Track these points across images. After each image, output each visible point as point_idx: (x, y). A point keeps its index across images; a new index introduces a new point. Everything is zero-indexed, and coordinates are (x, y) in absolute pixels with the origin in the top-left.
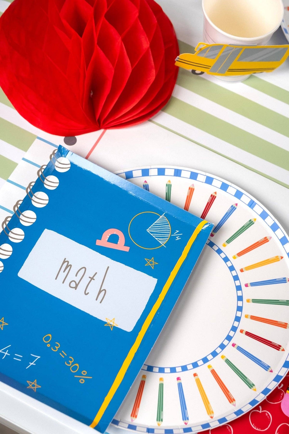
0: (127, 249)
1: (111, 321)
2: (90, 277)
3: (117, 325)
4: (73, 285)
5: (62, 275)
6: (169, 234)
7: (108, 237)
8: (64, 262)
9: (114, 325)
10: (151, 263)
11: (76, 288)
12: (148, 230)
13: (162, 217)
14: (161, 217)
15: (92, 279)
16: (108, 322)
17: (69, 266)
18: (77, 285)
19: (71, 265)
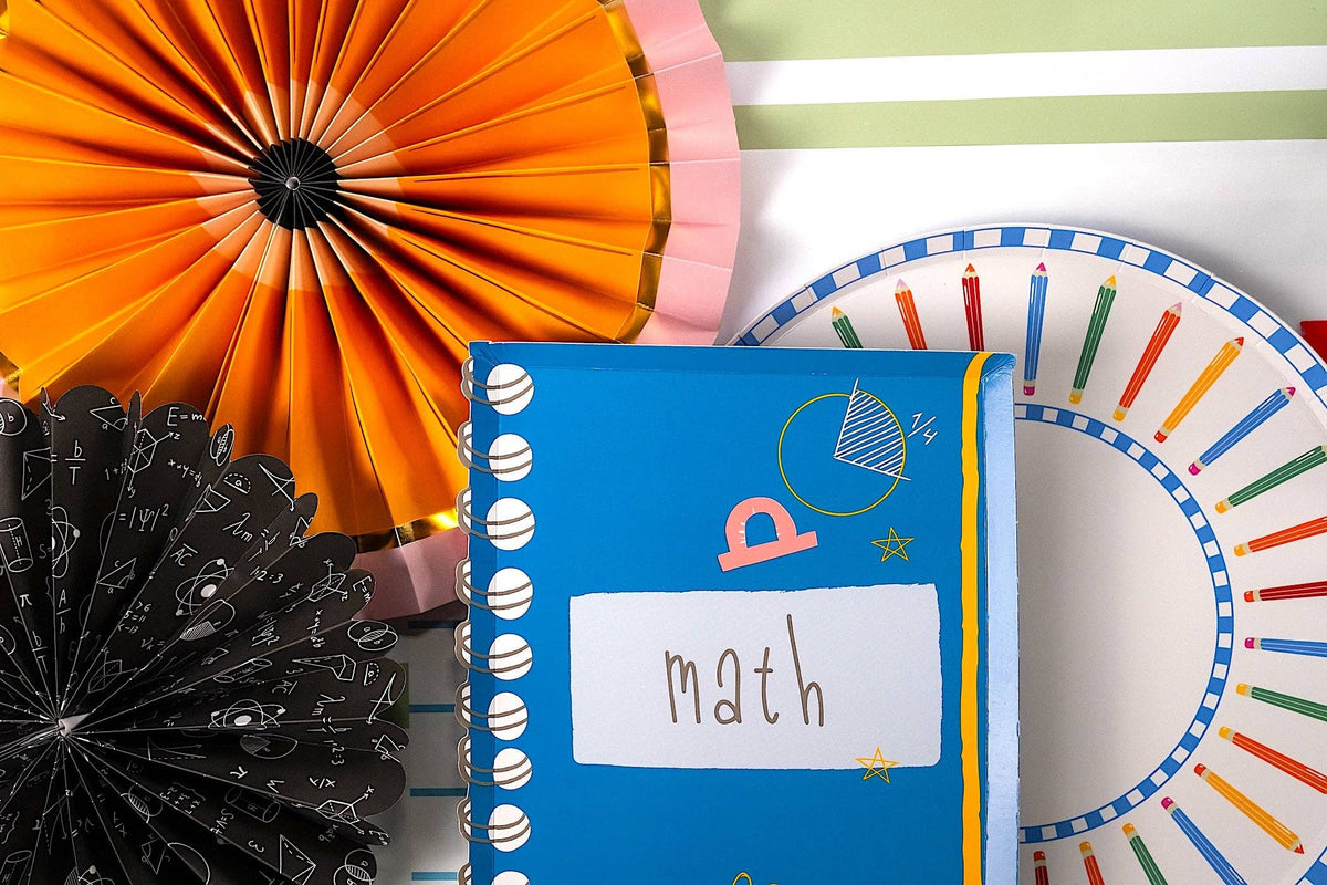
0: (810, 540)
1: (874, 760)
2: (756, 671)
3: (895, 763)
4: (726, 712)
5: (685, 701)
6: (899, 436)
7: (742, 535)
8: (669, 662)
9: (887, 765)
10: (894, 545)
11: (737, 718)
12: (836, 454)
13: (856, 397)
14: (851, 398)
15: (765, 671)
16: (869, 765)
17: (688, 668)
18: (736, 709)
19: (691, 664)
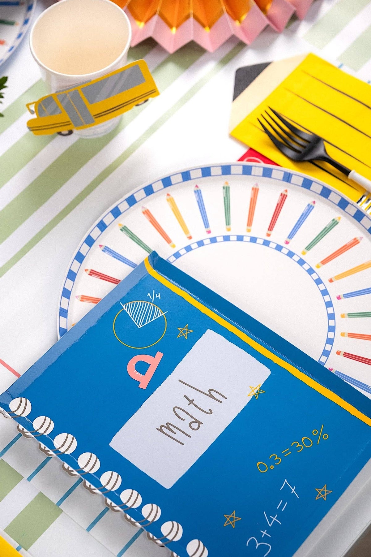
0: (160, 355)
1: (253, 391)
2: (189, 405)
3: (260, 385)
4: (195, 425)
5: (179, 436)
6: (150, 305)
7: (138, 374)
8: (161, 430)
9: (258, 388)
10: (184, 332)
11: (200, 423)
12: (138, 326)
13: (126, 307)
14: (125, 309)
15: (191, 402)
16: (253, 394)
17: (168, 426)
18: (196, 421)
19: (168, 424)
